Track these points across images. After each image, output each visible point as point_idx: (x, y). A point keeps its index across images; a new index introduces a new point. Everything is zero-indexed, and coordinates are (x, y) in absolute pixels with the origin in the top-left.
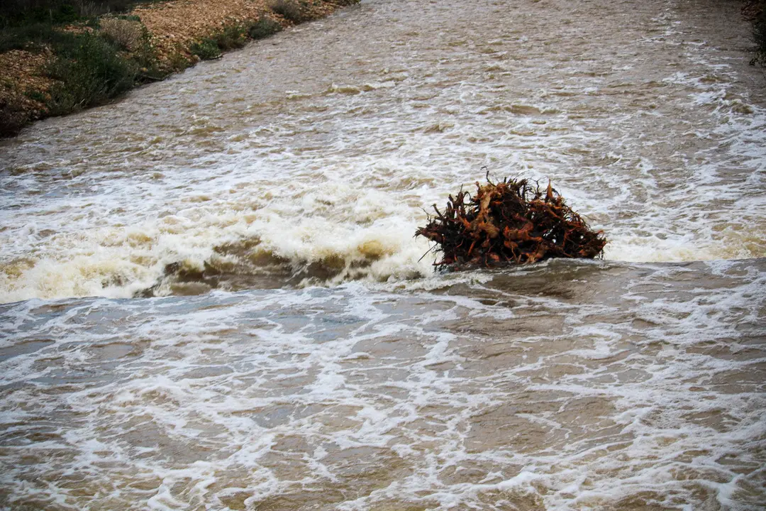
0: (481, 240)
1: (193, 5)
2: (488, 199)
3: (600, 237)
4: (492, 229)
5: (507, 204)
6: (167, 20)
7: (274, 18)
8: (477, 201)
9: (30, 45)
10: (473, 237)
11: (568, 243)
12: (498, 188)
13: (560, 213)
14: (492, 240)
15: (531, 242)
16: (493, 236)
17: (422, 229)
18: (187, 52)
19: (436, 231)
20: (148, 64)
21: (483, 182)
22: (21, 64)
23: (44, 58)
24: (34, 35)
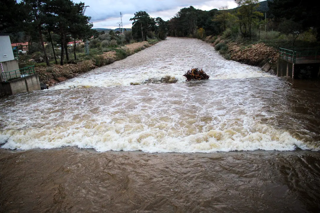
0: (192, 77)
3: (209, 76)
4: (194, 75)
5: (196, 72)
7: (144, 47)
8: (191, 71)
13: (203, 73)
14: (194, 77)
15: (199, 77)
18: (134, 52)
19: (186, 75)
20: (129, 53)
21: (192, 69)
22: (112, 53)
23: (115, 53)
24: (113, 49)
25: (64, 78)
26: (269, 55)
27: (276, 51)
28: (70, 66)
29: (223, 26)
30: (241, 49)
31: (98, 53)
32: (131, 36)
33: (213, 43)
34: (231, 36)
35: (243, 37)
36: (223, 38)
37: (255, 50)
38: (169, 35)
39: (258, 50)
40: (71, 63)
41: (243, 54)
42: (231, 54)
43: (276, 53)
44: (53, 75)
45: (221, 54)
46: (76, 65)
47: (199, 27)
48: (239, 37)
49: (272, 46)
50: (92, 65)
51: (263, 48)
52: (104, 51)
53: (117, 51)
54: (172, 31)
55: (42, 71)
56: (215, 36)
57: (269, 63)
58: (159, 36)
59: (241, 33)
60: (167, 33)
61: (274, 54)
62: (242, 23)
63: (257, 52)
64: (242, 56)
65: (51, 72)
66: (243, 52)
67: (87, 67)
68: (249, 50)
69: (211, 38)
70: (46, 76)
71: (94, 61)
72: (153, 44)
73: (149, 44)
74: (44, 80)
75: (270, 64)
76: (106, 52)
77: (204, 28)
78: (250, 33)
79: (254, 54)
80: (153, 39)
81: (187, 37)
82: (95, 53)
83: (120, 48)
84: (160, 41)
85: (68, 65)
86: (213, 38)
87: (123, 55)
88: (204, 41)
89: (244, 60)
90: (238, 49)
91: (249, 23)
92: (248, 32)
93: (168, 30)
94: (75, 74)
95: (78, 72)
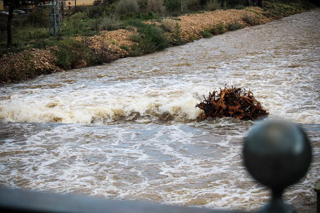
0: (219, 111)
1: (207, 16)
2: (224, 94)
3: (267, 111)
5: (231, 97)
6: (193, 21)
9: (128, 27)
10: (217, 109)
11: (253, 114)
12: (228, 90)
15: (239, 112)
16: (224, 109)
17: (198, 104)
18: (198, 34)
19: (203, 106)
20: (177, 38)
22: (122, 35)
23: (133, 33)
31: (86, 31)
52: (104, 29)
71: (57, 54)
72: (278, 16)
73: (264, 14)
83: (159, 21)
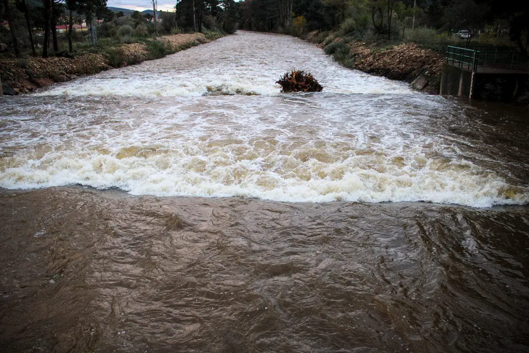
0: (292, 85)
2: (295, 75)
3: (322, 86)
4: (295, 82)
5: (299, 76)
6: (173, 39)
7: (197, 42)
8: (292, 75)
11: (314, 87)
12: (297, 72)
13: (312, 79)
14: (295, 85)
15: (305, 87)
17: (277, 81)
18: (178, 48)
19: (280, 82)
20: (169, 49)
21: (293, 71)
22: (138, 47)
23: (144, 46)
24: (140, 40)
25: (50, 80)
26: (424, 63)
27: (438, 56)
28: (60, 60)
29: (340, 13)
30: (374, 51)
31: (114, 44)
32: (174, 20)
33: (320, 42)
34: (354, 32)
35: (376, 33)
36: (339, 34)
37: (400, 54)
38: (241, 28)
39: (404, 54)
40: (64, 56)
41: (377, 60)
42: (355, 61)
43: (438, 59)
44: (27, 73)
45: (336, 59)
46: (73, 61)
47: (296, 13)
48: (369, 32)
49: (429, 48)
50: (103, 63)
51: (414, 50)
52: (125, 43)
53: (148, 43)
54: (247, 20)
55: (6, 64)
56: (324, 33)
57: (424, 75)
58: (224, 27)
59: (373, 27)
60: (237, 24)
61: (434, 62)
62: (377, 7)
63: (403, 57)
64: (376, 64)
65: (23, 66)
66: (377, 57)
67: (93, 65)
68: (388, 54)
69: (317, 35)
70: (13, 73)
71: (106, 57)
72: (212, 38)
73: (206, 37)
74: (11, 80)
75: (427, 77)
76: (129, 43)
77: (306, 16)
78: (390, 27)
79: (398, 60)
80: (213, 31)
81: (273, 32)
82: (108, 45)
83: (155, 39)
84: (225, 35)
85: (56, 59)
86: (321, 35)
87: (160, 52)
88: (303, 39)
89: (378, 69)
90: (367, 51)
91: (389, 8)
92: (385, 25)
93: (241, 17)
94: (71, 76)
95: (75, 73)
